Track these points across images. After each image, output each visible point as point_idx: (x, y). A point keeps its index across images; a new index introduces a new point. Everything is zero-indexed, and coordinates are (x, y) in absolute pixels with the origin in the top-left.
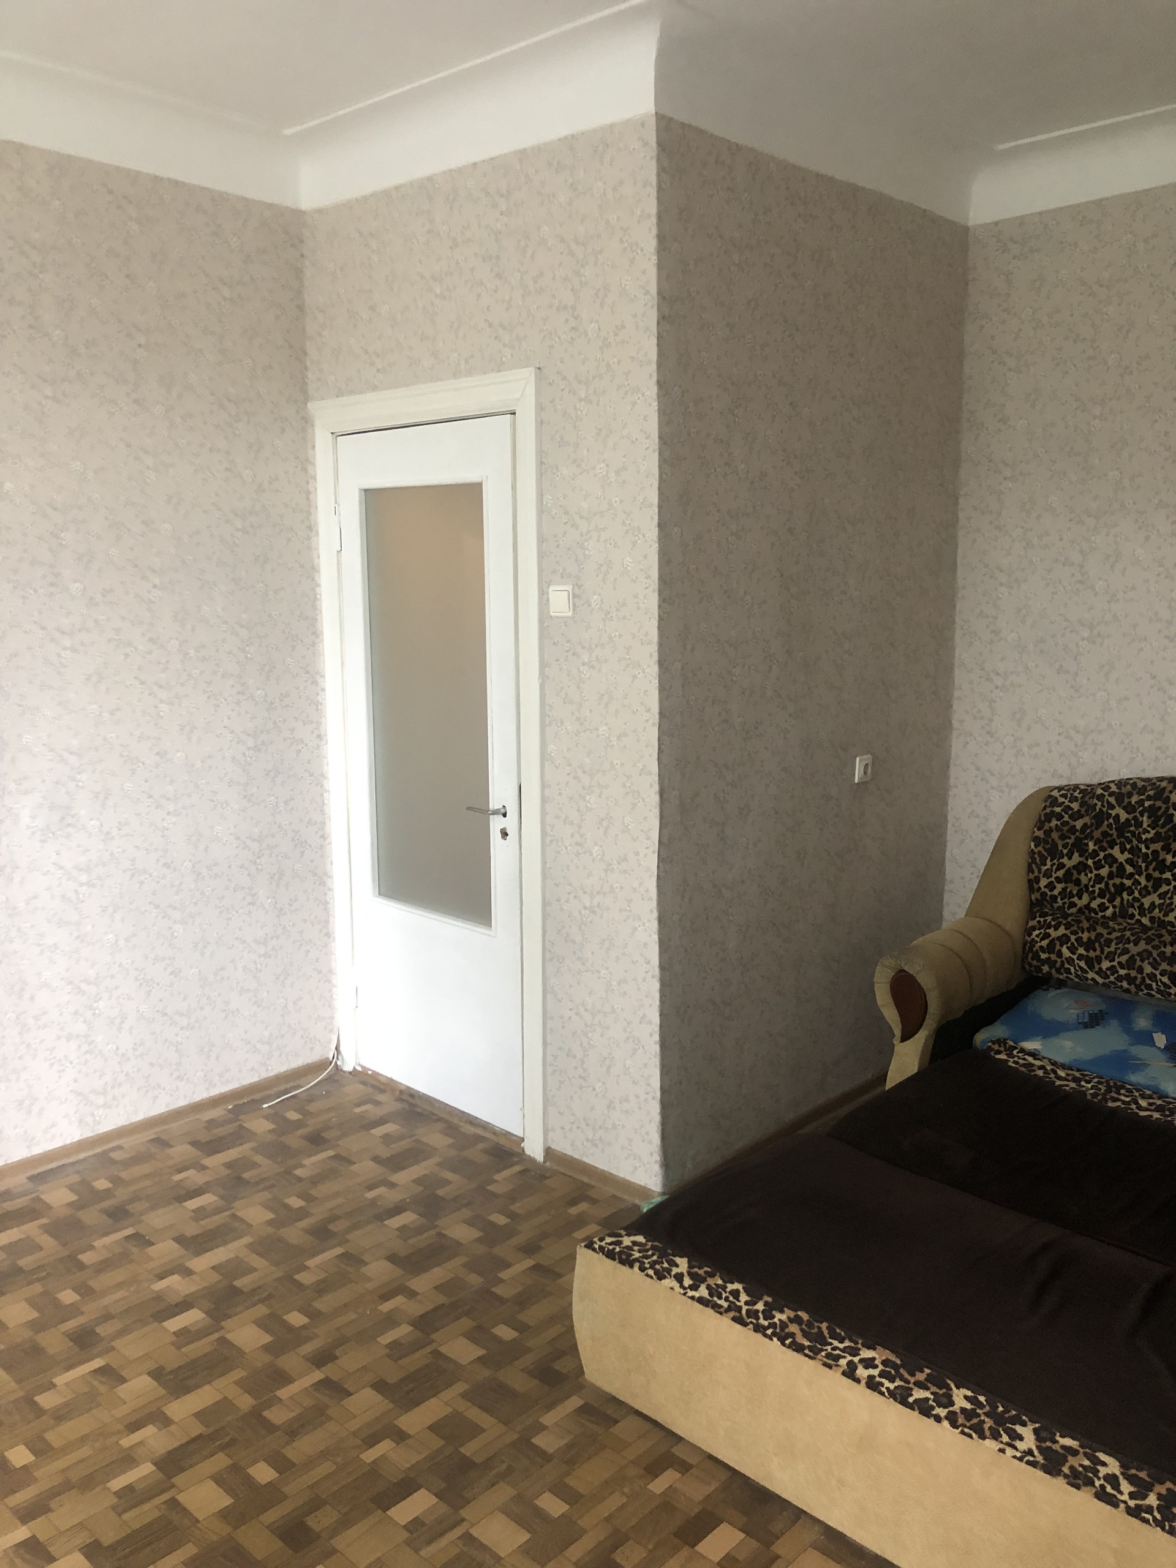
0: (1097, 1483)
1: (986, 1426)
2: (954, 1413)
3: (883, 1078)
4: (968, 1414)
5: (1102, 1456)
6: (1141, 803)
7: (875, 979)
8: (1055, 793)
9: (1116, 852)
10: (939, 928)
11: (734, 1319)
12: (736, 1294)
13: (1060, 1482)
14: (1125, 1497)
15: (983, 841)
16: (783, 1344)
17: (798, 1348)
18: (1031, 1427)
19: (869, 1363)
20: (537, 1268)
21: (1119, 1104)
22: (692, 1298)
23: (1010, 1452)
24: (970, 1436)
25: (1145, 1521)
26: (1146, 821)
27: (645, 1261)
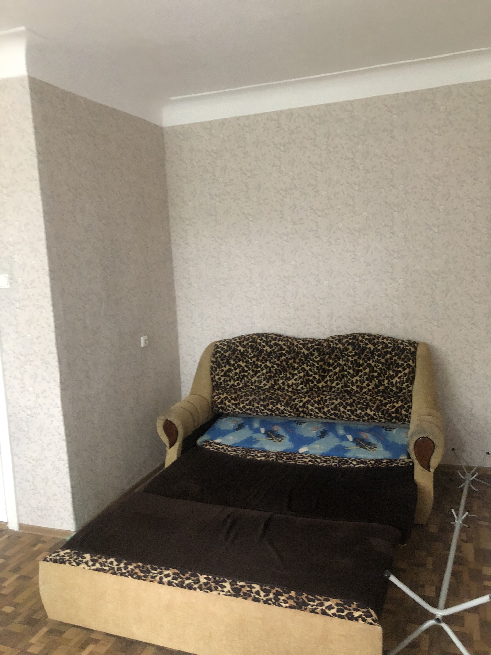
0: (253, 595)
1: (213, 587)
2: (201, 585)
3: (164, 464)
4: (205, 584)
5: (253, 585)
6: (247, 344)
7: (157, 425)
8: (218, 344)
9: (241, 363)
10: (180, 401)
11: (112, 573)
12: (111, 563)
13: (240, 599)
14: (262, 598)
15: (193, 365)
16: (133, 578)
17: (139, 578)
18: (228, 582)
19: (167, 576)
20: (20, 578)
21: (250, 457)
22: (93, 570)
23: (222, 593)
24: (207, 592)
25: (270, 604)
26: (250, 350)
27: (71, 559)
